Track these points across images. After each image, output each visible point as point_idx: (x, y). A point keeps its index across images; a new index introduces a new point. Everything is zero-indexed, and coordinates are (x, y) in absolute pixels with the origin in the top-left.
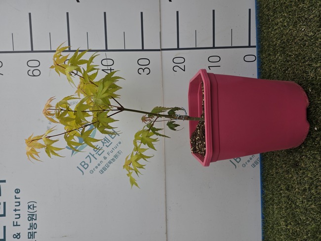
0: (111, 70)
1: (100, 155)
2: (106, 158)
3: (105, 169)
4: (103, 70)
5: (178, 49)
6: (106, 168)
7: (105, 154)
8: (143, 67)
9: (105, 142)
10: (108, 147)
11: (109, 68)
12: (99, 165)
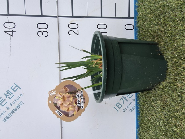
0: (13, 32)
1: (3, 106)
2: (9, 108)
3: (7, 118)
4: (5, 32)
5: (73, 16)
6: (9, 116)
7: (7, 105)
8: (42, 31)
9: (8, 94)
10: (10, 98)
11: (11, 30)
12: (2, 114)
